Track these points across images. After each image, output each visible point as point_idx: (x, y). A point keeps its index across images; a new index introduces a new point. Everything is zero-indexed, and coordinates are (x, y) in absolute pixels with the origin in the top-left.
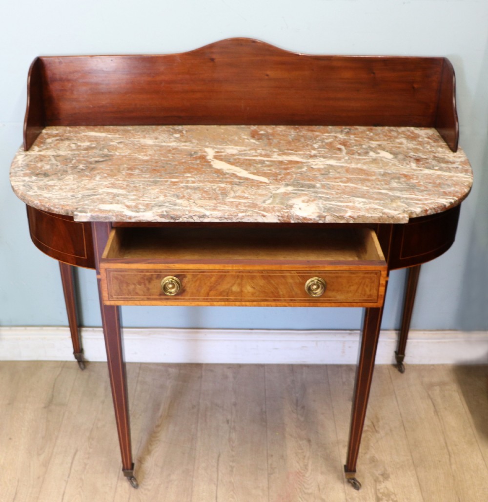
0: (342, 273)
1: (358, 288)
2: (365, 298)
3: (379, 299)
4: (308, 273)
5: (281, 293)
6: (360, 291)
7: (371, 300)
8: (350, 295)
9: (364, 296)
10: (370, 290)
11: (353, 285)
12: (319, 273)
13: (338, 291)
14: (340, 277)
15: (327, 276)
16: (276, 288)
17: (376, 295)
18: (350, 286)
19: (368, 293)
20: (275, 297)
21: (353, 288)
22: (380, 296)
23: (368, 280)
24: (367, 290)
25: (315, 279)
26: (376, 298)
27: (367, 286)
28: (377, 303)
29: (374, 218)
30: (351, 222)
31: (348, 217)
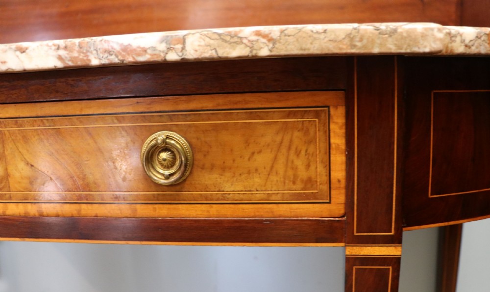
0: (226, 117)
1: (275, 158)
2: (298, 189)
3: (333, 192)
5: (90, 178)
6: (280, 167)
7: (314, 196)
8: (257, 181)
9: (294, 183)
10: (308, 166)
11: (260, 152)
12: (171, 118)
13: (224, 169)
14: (225, 127)
15: (190, 126)
17: (326, 179)
18: (253, 153)
19: (303, 174)
21: (263, 159)
22: (333, 181)
23: (297, 134)
24: (300, 163)
25: (160, 135)
26: (325, 188)
27: (298, 154)
28: (330, 203)
29: (332, 37)
30: (264, 52)
31: (254, 38)
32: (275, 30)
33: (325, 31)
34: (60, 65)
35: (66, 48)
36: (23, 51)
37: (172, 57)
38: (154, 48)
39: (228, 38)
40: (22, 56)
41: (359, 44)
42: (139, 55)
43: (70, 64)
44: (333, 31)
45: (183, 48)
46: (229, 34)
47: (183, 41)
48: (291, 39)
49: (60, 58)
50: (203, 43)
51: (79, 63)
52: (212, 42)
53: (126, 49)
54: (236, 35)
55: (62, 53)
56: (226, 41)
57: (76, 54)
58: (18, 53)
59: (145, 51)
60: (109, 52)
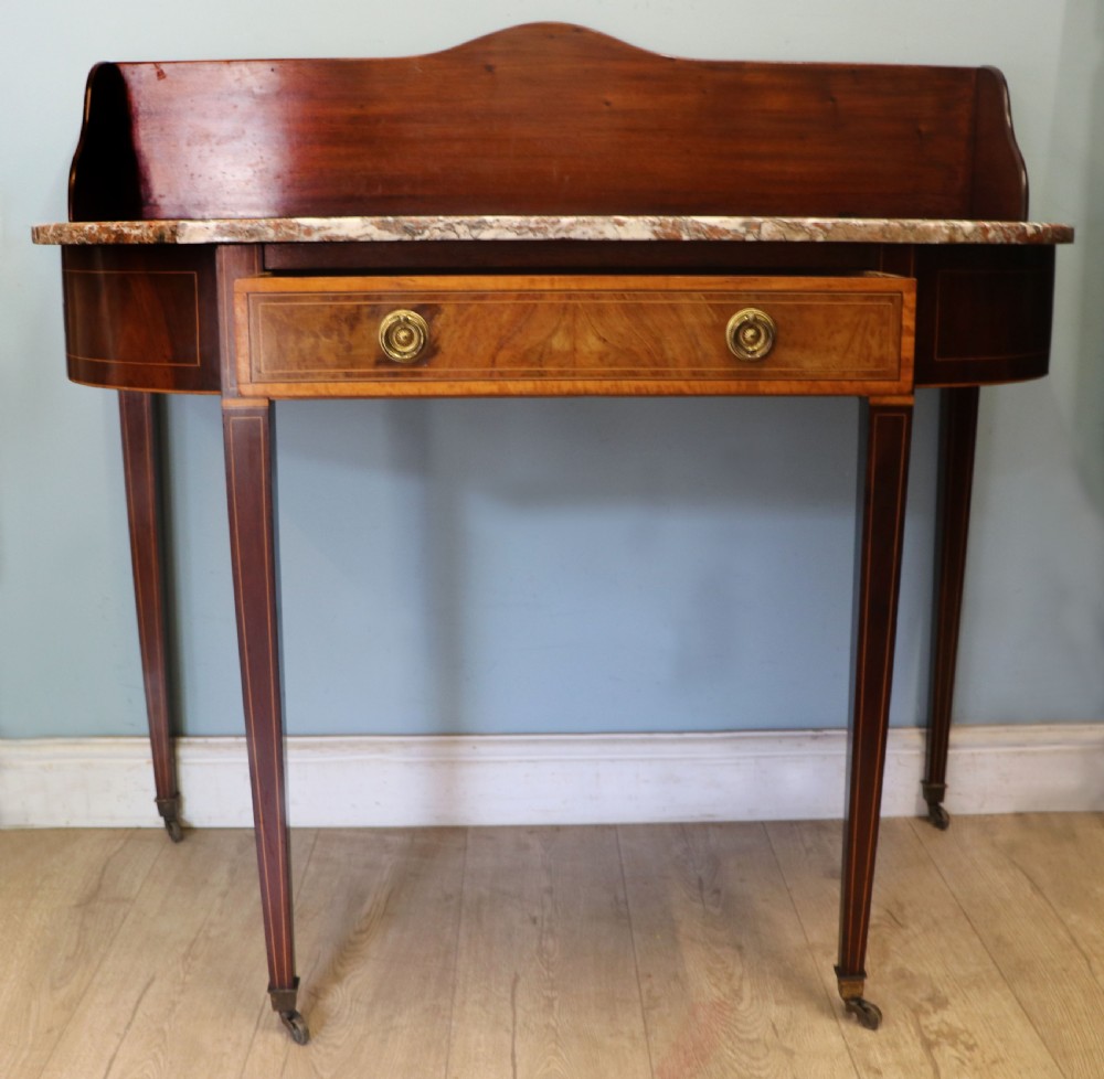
0: (810, 298)
1: (852, 338)
2: (870, 367)
3: (903, 371)
4: (732, 297)
5: (670, 354)
6: (856, 346)
7: (884, 374)
8: (835, 357)
9: (868, 360)
10: (881, 346)
11: (839, 331)
12: (758, 297)
13: (804, 346)
14: (809, 308)
15: (776, 305)
16: (657, 341)
17: (896, 357)
18: (832, 333)
19: (876, 353)
20: (656, 365)
21: (840, 339)
23: (873, 316)
24: (874, 343)
25: (749, 313)
26: (895, 366)
27: (873, 334)
28: (898, 380)
29: (870, 230)
30: (820, 239)
31: (813, 228)
32: (828, 221)
33: (865, 226)
34: (653, 237)
35: (661, 225)
36: (620, 224)
37: (750, 238)
38: (736, 231)
39: (794, 227)
40: (620, 229)
41: (888, 236)
42: (723, 234)
43: (663, 238)
44: (870, 226)
45: (759, 233)
46: (795, 224)
47: (759, 226)
48: (840, 230)
49: (655, 232)
50: (774, 229)
51: (672, 238)
52: (781, 229)
53: (713, 229)
54: (799, 225)
55: (657, 228)
56: (791, 228)
57: (669, 231)
58: (616, 226)
59: (728, 232)
60: (698, 231)
